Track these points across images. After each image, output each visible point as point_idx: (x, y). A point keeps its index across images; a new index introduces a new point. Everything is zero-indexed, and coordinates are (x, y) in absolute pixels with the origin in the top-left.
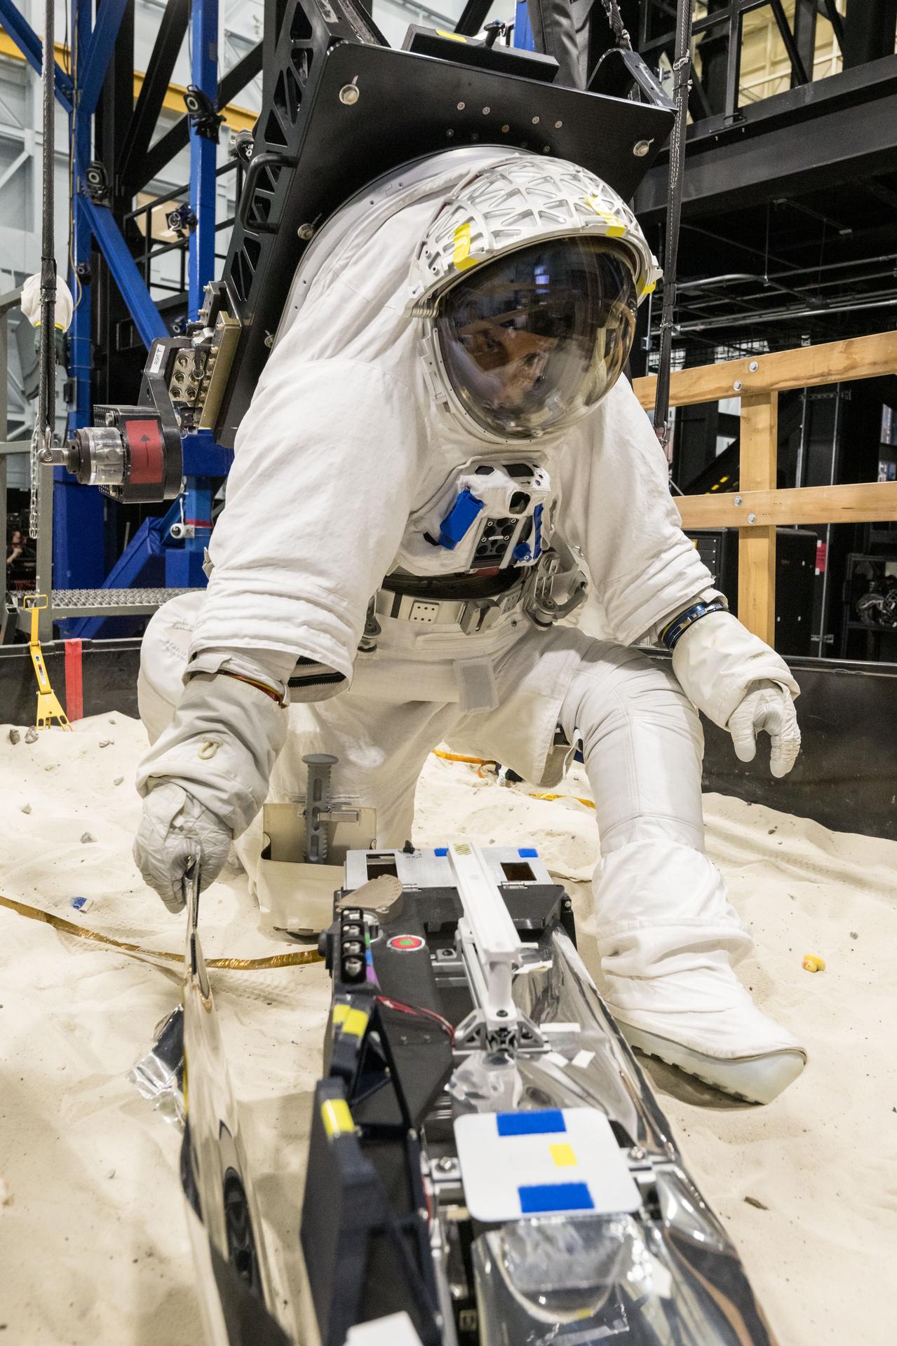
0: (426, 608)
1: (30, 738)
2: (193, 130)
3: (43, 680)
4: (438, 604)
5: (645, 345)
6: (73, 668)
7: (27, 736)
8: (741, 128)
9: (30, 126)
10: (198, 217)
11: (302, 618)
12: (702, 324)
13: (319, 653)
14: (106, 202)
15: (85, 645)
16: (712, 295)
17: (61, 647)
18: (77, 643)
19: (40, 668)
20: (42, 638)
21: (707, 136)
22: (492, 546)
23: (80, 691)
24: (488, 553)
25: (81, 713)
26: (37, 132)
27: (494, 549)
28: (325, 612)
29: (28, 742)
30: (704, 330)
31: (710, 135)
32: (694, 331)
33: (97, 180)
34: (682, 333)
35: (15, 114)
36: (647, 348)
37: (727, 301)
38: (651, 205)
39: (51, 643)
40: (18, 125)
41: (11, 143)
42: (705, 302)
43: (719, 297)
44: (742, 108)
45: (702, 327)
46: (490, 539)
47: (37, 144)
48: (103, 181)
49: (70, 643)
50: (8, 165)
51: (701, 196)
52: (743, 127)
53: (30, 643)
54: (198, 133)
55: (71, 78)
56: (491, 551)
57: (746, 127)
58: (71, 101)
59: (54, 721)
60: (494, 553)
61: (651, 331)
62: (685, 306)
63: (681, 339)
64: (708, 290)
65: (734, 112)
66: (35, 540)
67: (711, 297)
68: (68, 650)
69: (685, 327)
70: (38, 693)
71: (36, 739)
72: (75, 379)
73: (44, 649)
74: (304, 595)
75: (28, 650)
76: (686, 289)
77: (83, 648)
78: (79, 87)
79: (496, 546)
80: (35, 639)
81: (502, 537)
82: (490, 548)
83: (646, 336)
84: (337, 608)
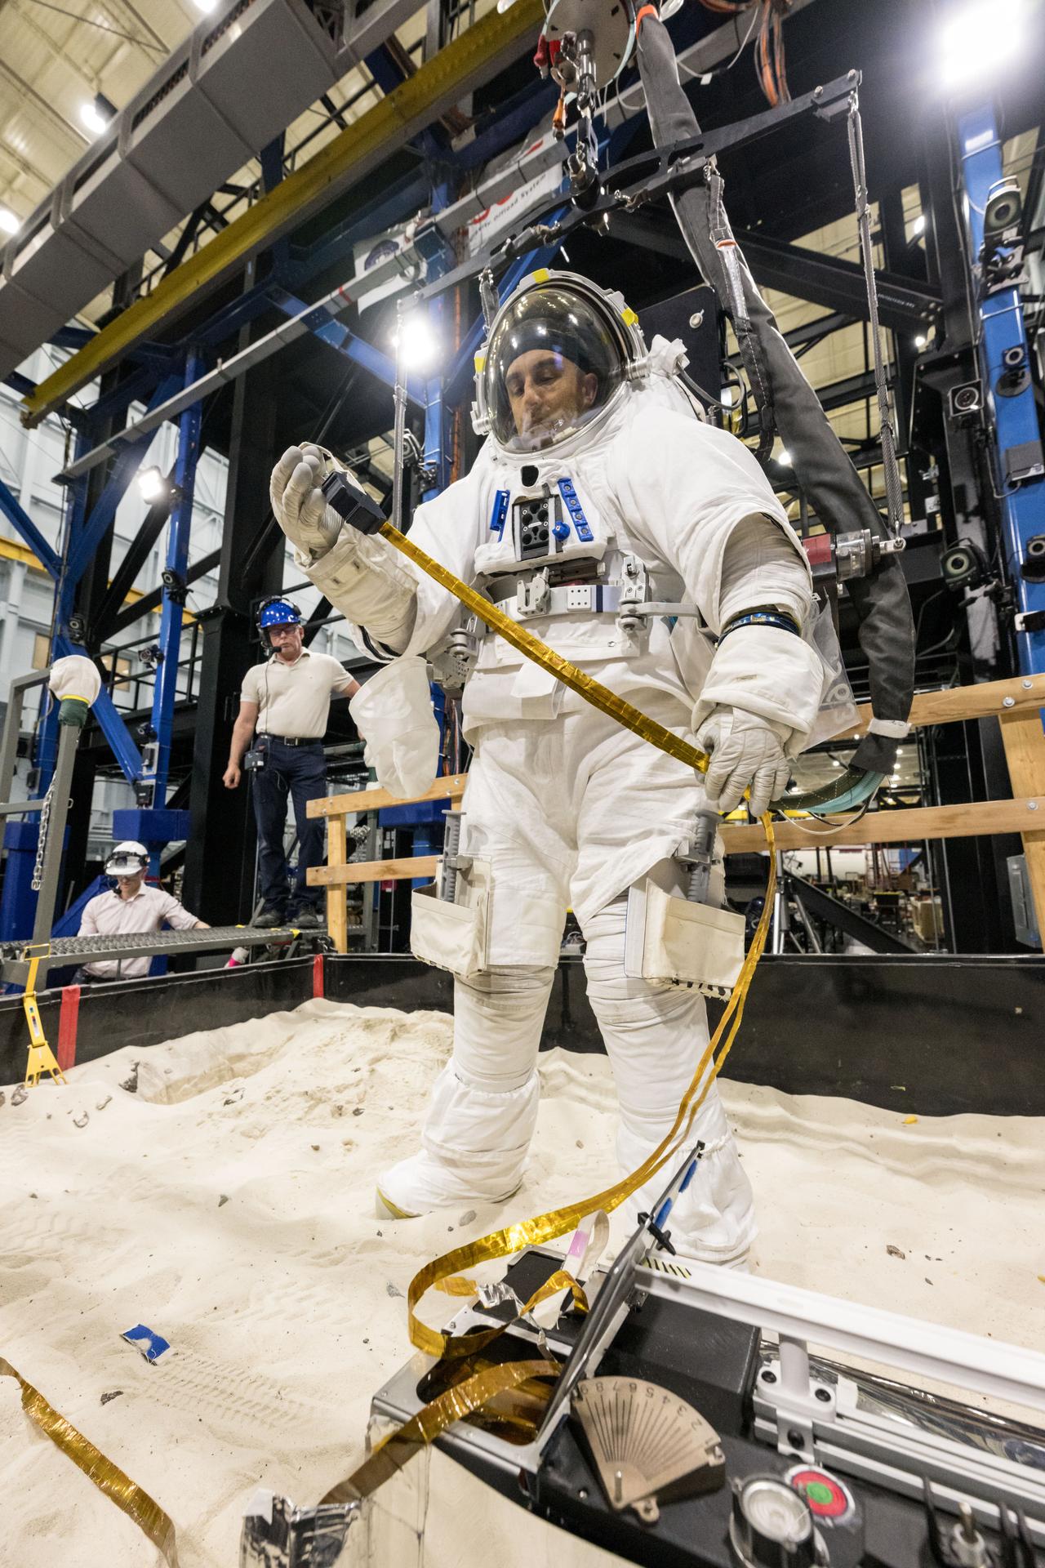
1: (18, 1098)
2: (166, 597)
3: (37, 1032)
6: (69, 1016)
7: (13, 1097)
10: (165, 654)
14: (82, 643)
15: (84, 991)
17: (58, 995)
18: (75, 990)
19: (34, 1020)
20: (36, 988)
22: (535, 534)
23: (73, 1038)
24: (533, 542)
25: (72, 1060)
27: (538, 536)
29: (15, 1104)
33: (77, 626)
39: (47, 992)
46: (530, 526)
48: (81, 628)
49: (68, 991)
53: (24, 995)
54: (170, 598)
55: (62, 559)
56: (535, 538)
58: (59, 572)
59: (45, 1075)
60: (538, 541)
66: (37, 892)
68: (65, 998)
70: (30, 1046)
71: (25, 1098)
72: (40, 769)
73: (39, 1000)
75: (21, 1001)
77: (82, 994)
78: (68, 564)
80: (30, 990)
81: (540, 524)
82: (533, 535)
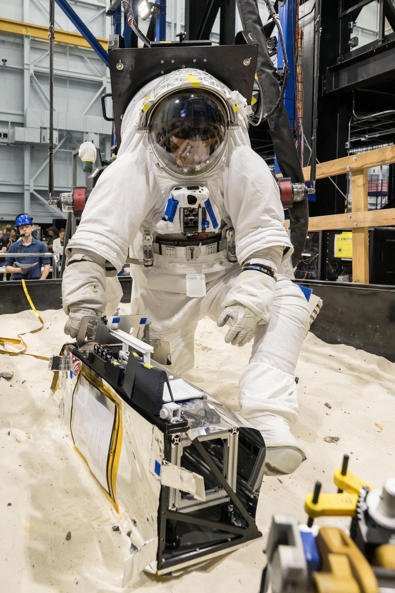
0: (170, 250)
4: (175, 248)
5: (347, 146)
8: (386, 45)
9: (105, 76)
11: (96, 240)
12: (378, 134)
13: (99, 251)
16: (383, 120)
21: (370, 51)
22: (191, 222)
24: (190, 225)
26: (108, 78)
27: (192, 223)
28: (107, 239)
30: (380, 136)
31: (371, 50)
32: (375, 137)
34: (368, 138)
35: (100, 72)
36: (348, 147)
37: (392, 122)
38: (346, 83)
40: (101, 76)
41: (98, 83)
42: (381, 123)
43: (387, 121)
44: (387, 36)
45: (378, 135)
46: (188, 218)
47: (108, 82)
50: (97, 92)
51: (369, 77)
52: (387, 45)
56: (191, 224)
57: (388, 44)
60: (193, 225)
61: (350, 140)
62: (371, 126)
63: (369, 141)
64: (380, 118)
65: (382, 38)
67: (382, 121)
69: (370, 135)
74: (99, 232)
76: (369, 118)
79: (193, 222)
81: (194, 218)
82: (190, 222)
83: (347, 142)
84: (110, 238)
